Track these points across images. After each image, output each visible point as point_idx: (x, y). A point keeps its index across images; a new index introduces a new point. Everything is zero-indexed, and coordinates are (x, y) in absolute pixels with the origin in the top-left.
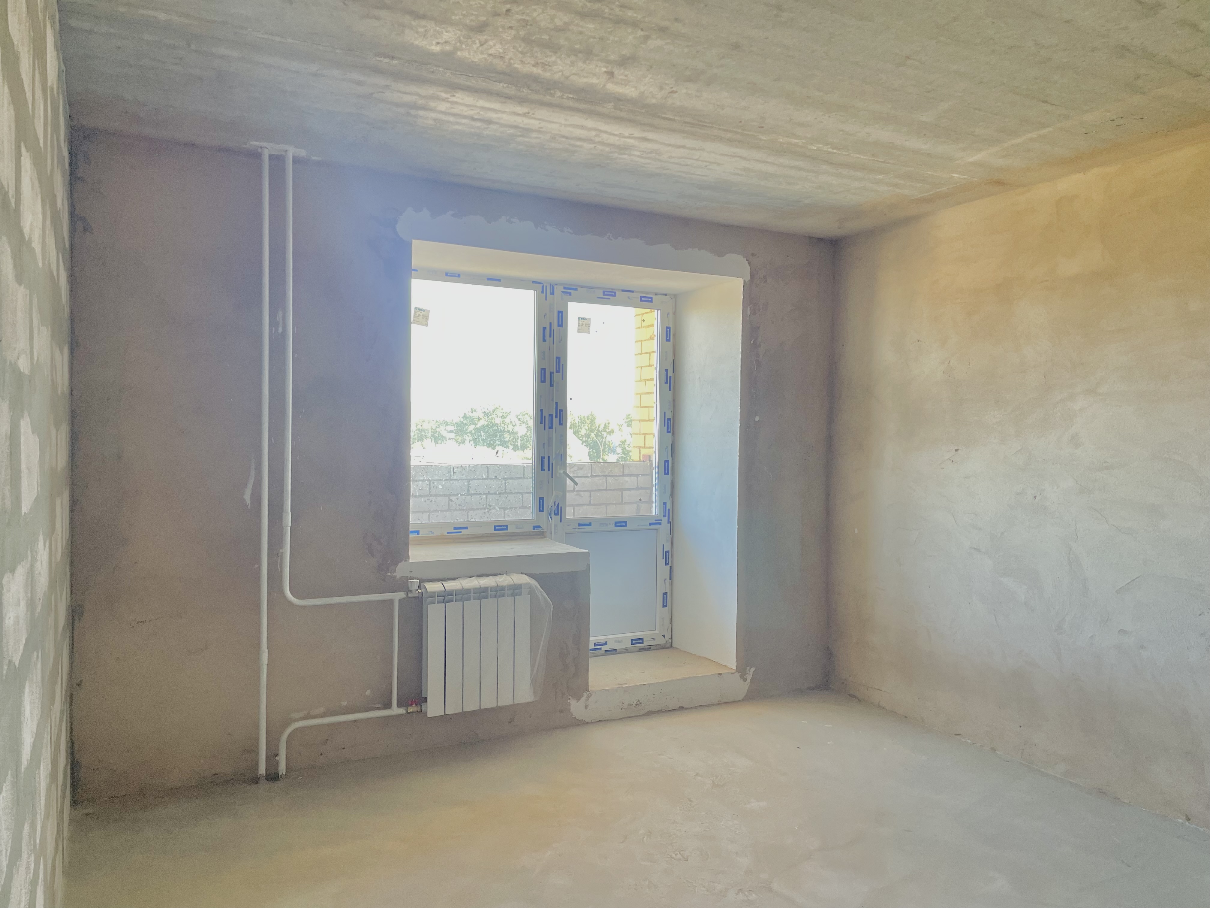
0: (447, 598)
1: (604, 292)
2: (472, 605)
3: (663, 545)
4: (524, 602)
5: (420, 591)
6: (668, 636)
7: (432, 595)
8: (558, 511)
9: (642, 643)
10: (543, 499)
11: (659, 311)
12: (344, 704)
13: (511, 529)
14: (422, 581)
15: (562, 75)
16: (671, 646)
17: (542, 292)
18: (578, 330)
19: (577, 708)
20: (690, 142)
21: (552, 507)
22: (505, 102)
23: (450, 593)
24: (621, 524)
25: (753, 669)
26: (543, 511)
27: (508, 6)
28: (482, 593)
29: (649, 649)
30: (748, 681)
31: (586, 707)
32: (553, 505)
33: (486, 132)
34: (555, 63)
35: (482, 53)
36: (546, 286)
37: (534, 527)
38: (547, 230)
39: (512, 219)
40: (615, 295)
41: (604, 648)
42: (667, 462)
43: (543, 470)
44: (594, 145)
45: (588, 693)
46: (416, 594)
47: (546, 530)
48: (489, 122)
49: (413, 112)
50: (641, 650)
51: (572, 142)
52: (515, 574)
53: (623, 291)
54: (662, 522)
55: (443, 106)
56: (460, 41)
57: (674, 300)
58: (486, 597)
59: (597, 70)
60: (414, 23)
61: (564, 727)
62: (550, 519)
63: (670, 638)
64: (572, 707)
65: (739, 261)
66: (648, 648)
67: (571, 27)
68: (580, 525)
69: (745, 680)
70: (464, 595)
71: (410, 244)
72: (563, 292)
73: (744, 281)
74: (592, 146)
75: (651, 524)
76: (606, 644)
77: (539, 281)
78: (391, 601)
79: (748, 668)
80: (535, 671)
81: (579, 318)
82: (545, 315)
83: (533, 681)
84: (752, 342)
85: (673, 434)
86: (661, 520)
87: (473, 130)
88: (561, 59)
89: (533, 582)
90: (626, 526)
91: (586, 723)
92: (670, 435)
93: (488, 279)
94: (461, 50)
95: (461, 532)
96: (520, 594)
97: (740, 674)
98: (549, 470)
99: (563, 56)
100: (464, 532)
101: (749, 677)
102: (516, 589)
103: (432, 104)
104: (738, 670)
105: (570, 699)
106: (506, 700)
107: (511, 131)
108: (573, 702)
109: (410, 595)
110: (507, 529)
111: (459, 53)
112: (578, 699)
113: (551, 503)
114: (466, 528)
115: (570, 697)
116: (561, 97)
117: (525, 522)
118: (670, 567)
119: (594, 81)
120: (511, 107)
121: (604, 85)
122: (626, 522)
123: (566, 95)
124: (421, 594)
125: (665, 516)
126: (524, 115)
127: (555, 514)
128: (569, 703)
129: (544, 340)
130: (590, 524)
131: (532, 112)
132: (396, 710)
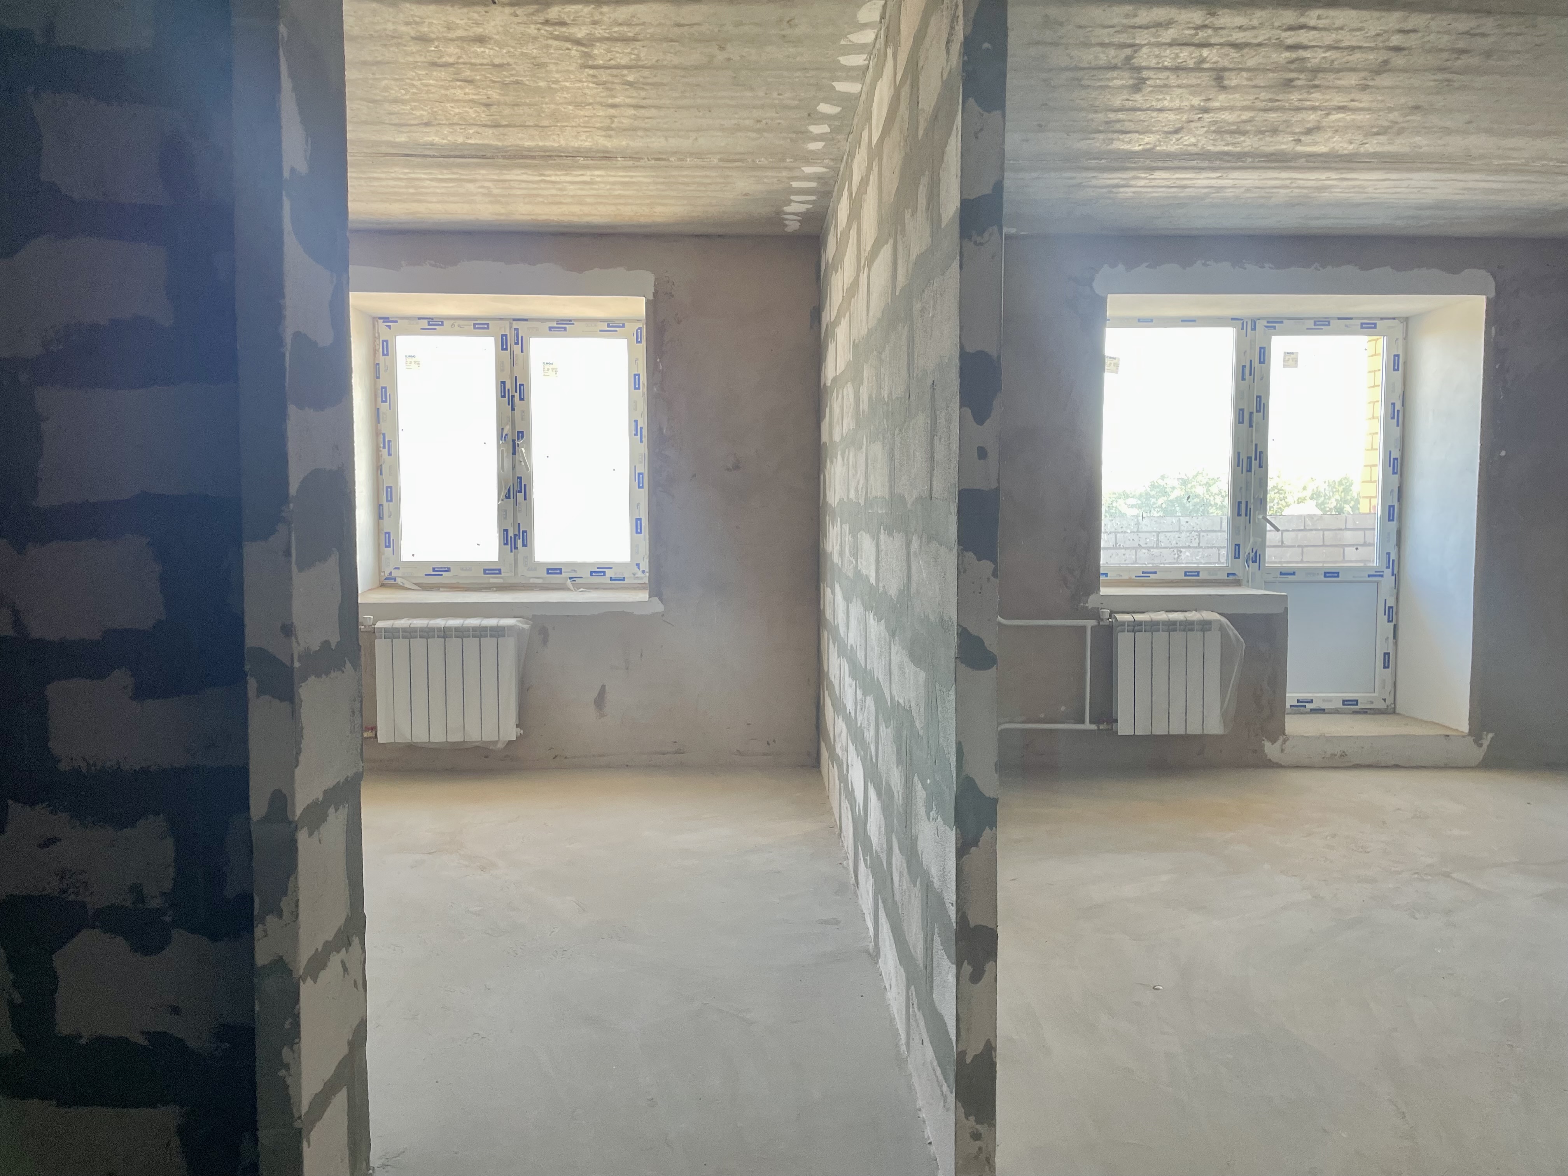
0: (1136, 628)
1: (1315, 322)
2: (1161, 637)
3: (1385, 600)
4: (1214, 638)
5: (1110, 620)
6: (1390, 701)
7: (1123, 624)
8: (1256, 558)
9: (1357, 704)
10: (1239, 545)
11: (1385, 338)
12: (1042, 716)
13: (1203, 576)
14: (1111, 612)
15: (1252, 147)
16: (1394, 712)
17: (1242, 329)
18: (1284, 365)
19: (1271, 750)
20: (1394, 176)
21: (1249, 554)
22: (1200, 172)
23: (1140, 623)
24: (1331, 574)
25: (1490, 735)
26: (1239, 558)
27: (1200, 116)
28: (1171, 626)
29: (1366, 713)
30: (1485, 746)
31: (1282, 751)
32: (1251, 552)
33: (1183, 194)
34: (1244, 141)
35: (1178, 145)
36: (1247, 322)
37: (1229, 575)
38: (1245, 269)
39: (1208, 262)
40: (1329, 325)
41: (1309, 706)
42: (1391, 507)
43: (1239, 515)
44: (1291, 190)
45: (1285, 737)
46: (1107, 623)
47: (1242, 578)
48: (1185, 187)
49: (1115, 190)
50: (1355, 712)
51: (1267, 190)
52: (1205, 612)
53: (1339, 319)
54: (1385, 574)
55: (1142, 183)
56: (1160, 141)
57: (1405, 323)
58: (1175, 630)
59: (1285, 140)
60: (1120, 137)
61: (1257, 766)
62: (1247, 566)
63: (1393, 702)
64: (1266, 749)
65: (1482, 275)
66: (1364, 712)
67: (1256, 119)
68: (1281, 574)
69: (1480, 745)
70: (1153, 626)
71: (1104, 300)
72: (1266, 326)
73: (1487, 298)
74: (1288, 191)
75: (1369, 576)
76: (1311, 701)
77: (1239, 317)
78: (1084, 628)
79: (1485, 733)
80: (1225, 705)
81: (1285, 353)
82: (1245, 352)
83: (1224, 714)
84: (1497, 367)
85: (1401, 475)
86: (1383, 572)
87: (1169, 195)
88: (1249, 138)
89: (1224, 620)
90: (1338, 576)
91: (1281, 766)
92: (1397, 476)
93: (1182, 321)
94: (1160, 145)
95: (1149, 577)
96: (1210, 630)
97: (1474, 738)
98: (1246, 515)
99: (1251, 136)
100: (1152, 576)
101: (1486, 743)
102: (1205, 626)
103: (1132, 182)
104: (1471, 733)
105: (1264, 740)
106: (1194, 729)
107: (1206, 190)
108: (1267, 744)
109: (1101, 623)
110: (1198, 575)
111: (1158, 148)
112: (1274, 741)
113: (1248, 550)
114: (1155, 573)
115: (1264, 738)
116: (1252, 162)
117: (1220, 569)
118: (1395, 626)
119: (1283, 147)
120: (1204, 175)
121: (1294, 148)
122: (1338, 573)
123: (1257, 160)
124: (1111, 624)
125: (1388, 567)
126: (1218, 178)
127: (1253, 562)
128: (1264, 744)
129: (1243, 379)
130: (1294, 574)
131: (1225, 175)
132: (1088, 726)
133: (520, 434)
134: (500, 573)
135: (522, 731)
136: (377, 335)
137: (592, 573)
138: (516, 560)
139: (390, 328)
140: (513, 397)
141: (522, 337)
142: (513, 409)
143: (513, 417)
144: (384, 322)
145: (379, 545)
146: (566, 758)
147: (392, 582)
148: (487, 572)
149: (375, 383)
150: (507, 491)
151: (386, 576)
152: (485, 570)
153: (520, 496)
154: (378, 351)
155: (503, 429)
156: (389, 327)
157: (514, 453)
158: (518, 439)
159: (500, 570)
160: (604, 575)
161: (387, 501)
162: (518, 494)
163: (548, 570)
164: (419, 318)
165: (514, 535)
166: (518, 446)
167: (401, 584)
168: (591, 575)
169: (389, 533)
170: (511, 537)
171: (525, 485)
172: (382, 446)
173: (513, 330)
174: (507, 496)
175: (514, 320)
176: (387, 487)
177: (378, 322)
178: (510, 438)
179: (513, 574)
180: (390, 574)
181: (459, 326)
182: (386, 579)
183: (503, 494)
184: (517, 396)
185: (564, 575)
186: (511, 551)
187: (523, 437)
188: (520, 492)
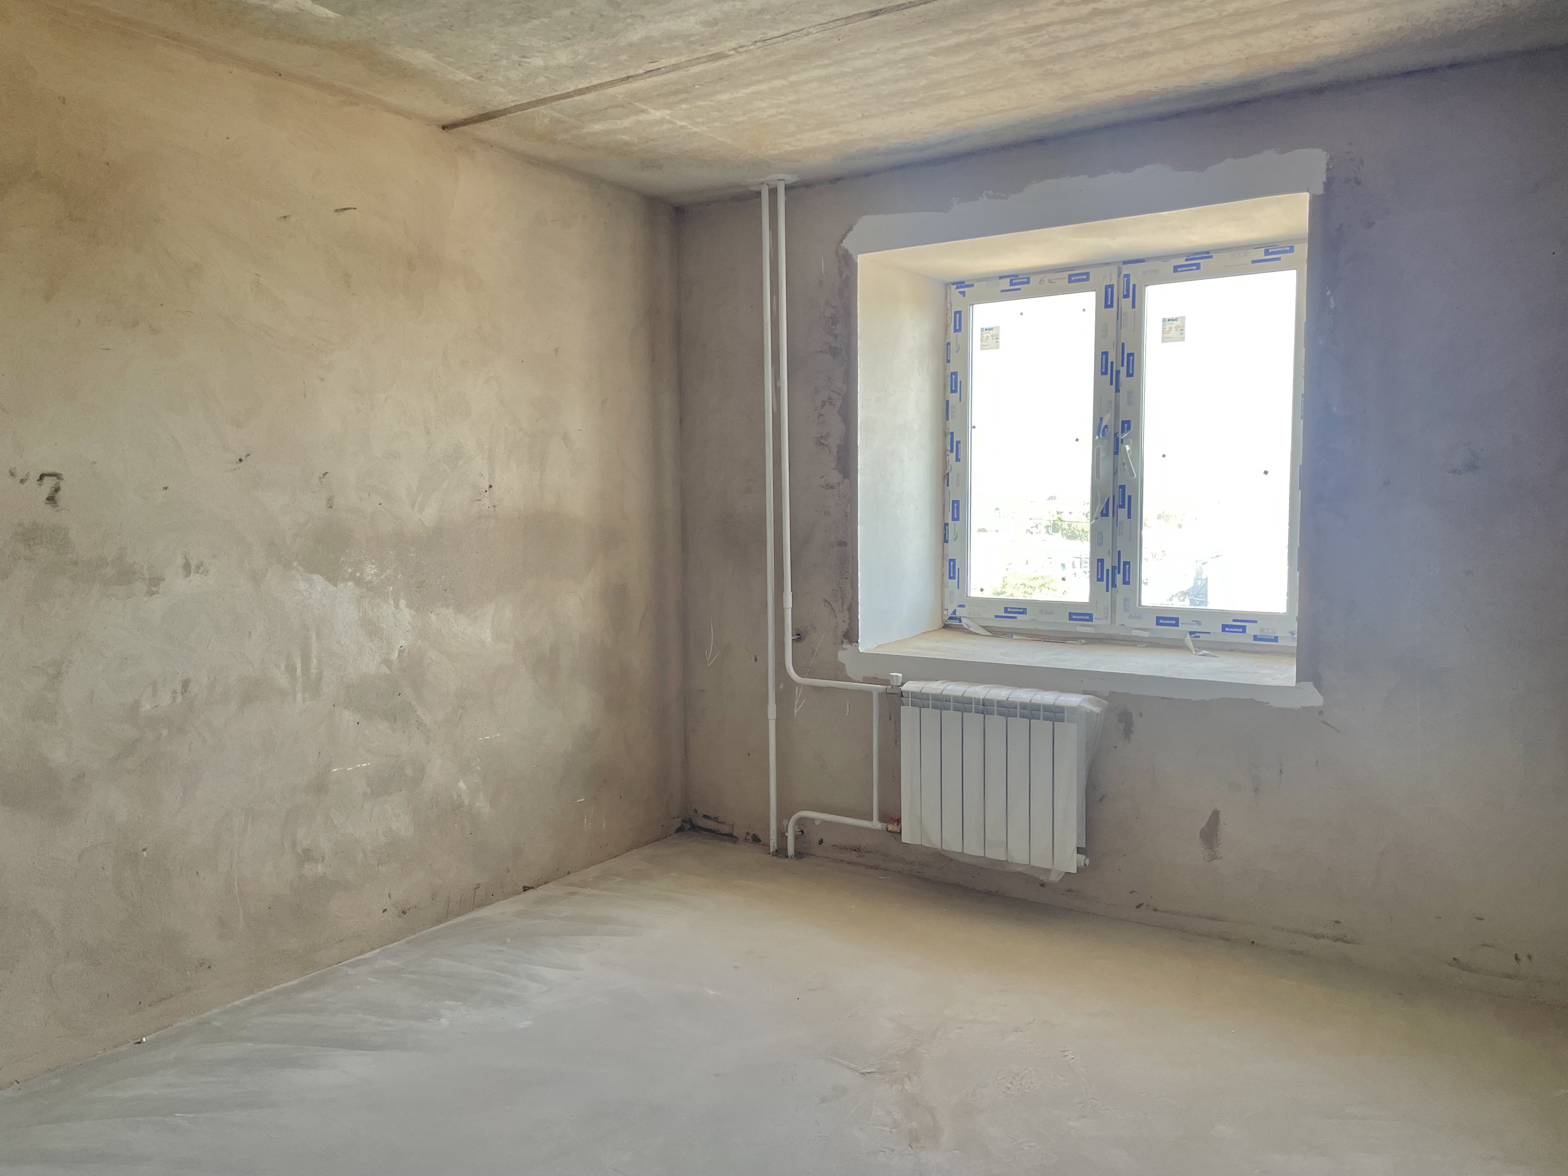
133: (1126, 425)
134: (1091, 620)
135: (1088, 861)
136: (949, 305)
137: (1224, 627)
138: (1113, 602)
139: (964, 295)
140: (1118, 372)
141: (1134, 286)
142: (1117, 390)
143: (1117, 399)
144: (957, 288)
145: (943, 575)
146: (1155, 910)
147: (956, 623)
148: (1074, 617)
149: (945, 369)
150: (1103, 506)
151: (950, 615)
152: (1071, 614)
153: (1122, 513)
154: (950, 327)
155: (1101, 419)
156: (963, 293)
157: (1116, 453)
158: (1123, 432)
159: (1091, 615)
160: (1244, 631)
161: (953, 519)
162: (1119, 509)
163: (1158, 618)
164: (1001, 278)
165: (1113, 567)
166: (1122, 442)
167: (965, 626)
168: (1223, 630)
169: (954, 560)
170: (1108, 570)
171: (1130, 497)
172: (949, 448)
173: (1122, 276)
174: (1104, 512)
175: (1125, 263)
176: (954, 502)
177: (950, 288)
178: (1111, 431)
179: (1109, 622)
180: (954, 612)
181: (1050, 281)
182: (950, 618)
183: (1098, 510)
184: (1123, 370)
185: (1181, 627)
186: (1107, 590)
187: (1129, 429)
188: (1122, 506)
